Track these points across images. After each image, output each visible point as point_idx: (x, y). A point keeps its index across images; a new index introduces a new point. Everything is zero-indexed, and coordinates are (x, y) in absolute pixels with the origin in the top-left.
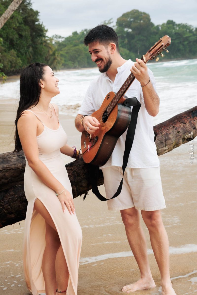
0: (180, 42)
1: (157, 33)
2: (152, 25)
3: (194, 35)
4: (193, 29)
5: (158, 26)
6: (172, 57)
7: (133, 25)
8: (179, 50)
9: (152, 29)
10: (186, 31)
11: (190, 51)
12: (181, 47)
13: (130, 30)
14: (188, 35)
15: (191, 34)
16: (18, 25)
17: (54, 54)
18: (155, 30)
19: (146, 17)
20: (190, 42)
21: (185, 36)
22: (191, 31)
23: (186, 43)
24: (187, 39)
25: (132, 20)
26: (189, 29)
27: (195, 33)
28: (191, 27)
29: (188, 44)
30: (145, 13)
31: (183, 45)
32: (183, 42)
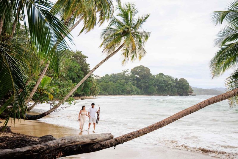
0: (166, 86)
1: (153, 79)
2: (151, 74)
3: (174, 82)
4: (173, 79)
5: (154, 75)
6: (161, 93)
7: (140, 74)
8: (165, 90)
9: (151, 77)
10: (170, 80)
12: (167, 88)
13: (138, 76)
14: (170, 82)
16: (78, 71)
17: (95, 87)
18: (153, 78)
19: (148, 70)
20: (172, 86)
24: (170, 84)
25: (139, 71)
29: (170, 87)
30: (147, 68)
31: (168, 87)
32: (168, 85)
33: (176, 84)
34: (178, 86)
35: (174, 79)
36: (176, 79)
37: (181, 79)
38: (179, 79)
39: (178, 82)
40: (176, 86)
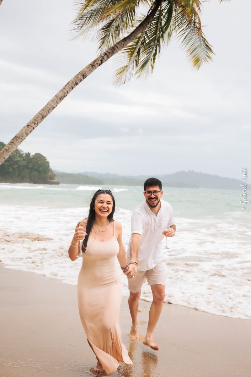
0: (10, 165)
3: (24, 160)
4: (23, 154)
8: (8, 173)
10: (16, 154)
11: (19, 175)
12: (11, 169)
14: (18, 159)
15: (21, 159)
20: (20, 166)
21: (15, 160)
22: (21, 156)
23: (15, 166)
24: (17, 162)
26: (19, 154)
27: (24, 158)
28: (21, 152)
29: (17, 167)
31: (13, 168)
32: (13, 165)
33: (27, 163)
34: (30, 166)
35: (25, 155)
36: (28, 155)
37: (36, 154)
38: (32, 154)
39: (31, 159)
40: (26, 167)
